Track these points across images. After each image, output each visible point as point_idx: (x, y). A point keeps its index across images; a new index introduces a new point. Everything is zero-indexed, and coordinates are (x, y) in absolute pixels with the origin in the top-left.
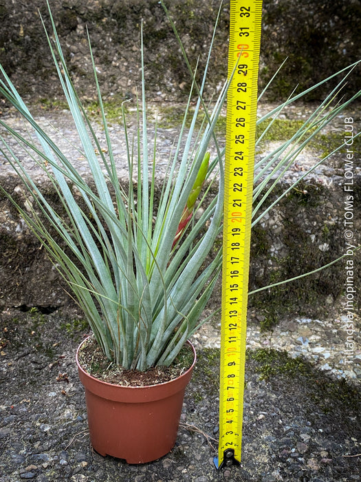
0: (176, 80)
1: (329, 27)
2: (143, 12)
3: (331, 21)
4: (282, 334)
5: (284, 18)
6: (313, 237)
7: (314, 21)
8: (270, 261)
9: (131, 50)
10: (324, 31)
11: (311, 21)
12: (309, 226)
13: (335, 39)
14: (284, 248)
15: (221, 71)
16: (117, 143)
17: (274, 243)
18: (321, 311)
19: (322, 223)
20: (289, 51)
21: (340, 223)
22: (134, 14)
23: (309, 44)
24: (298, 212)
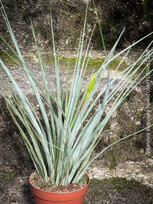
0: (43, 39)
1: (124, 8)
2: (24, 3)
3: (125, 5)
4: (121, 170)
5: (100, 4)
6: (132, 118)
7: (116, 5)
8: (111, 132)
9: (17, 24)
10: (122, 10)
11: (114, 5)
12: (130, 112)
13: (128, 14)
14: (118, 125)
15: (68, 34)
16: (20, 75)
17: (113, 123)
18: (138, 157)
19: (136, 110)
20: (104, 21)
21: (145, 110)
22: (18, 4)
23: (114, 18)
24: (124, 105)
